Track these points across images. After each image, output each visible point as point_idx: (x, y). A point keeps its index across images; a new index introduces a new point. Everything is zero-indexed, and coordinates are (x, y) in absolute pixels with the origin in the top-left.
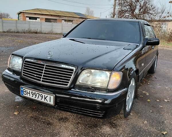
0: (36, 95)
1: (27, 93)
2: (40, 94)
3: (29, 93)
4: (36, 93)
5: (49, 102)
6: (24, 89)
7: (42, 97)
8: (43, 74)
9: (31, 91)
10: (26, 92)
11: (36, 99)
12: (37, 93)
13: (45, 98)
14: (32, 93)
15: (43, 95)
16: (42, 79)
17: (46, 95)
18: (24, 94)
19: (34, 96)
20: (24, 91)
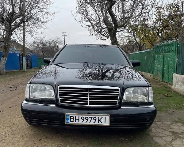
0: (88, 120)
1: (76, 119)
2: (93, 117)
3: (79, 119)
4: (88, 117)
6: (71, 117)
7: (96, 120)
8: (89, 98)
9: (81, 117)
10: (74, 119)
11: (88, 123)
12: (90, 117)
13: (99, 120)
14: (83, 118)
15: (97, 117)
16: (88, 103)
18: (71, 121)
19: (85, 121)
20: (71, 119)
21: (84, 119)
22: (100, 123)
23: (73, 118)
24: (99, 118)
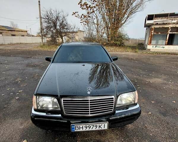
0: (90, 127)
1: (80, 128)
2: (95, 125)
3: (83, 128)
4: (91, 125)
5: (103, 128)
6: (75, 127)
7: (97, 127)
8: (89, 108)
9: (84, 126)
10: (79, 128)
11: (91, 129)
13: (99, 127)
15: (98, 125)
16: (90, 113)
17: (100, 125)
18: (76, 130)
19: (88, 128)
20: (76, 128)
21: (87, 128)
22: (100, 129)
23: (77, 127)
24: (99, 125)
